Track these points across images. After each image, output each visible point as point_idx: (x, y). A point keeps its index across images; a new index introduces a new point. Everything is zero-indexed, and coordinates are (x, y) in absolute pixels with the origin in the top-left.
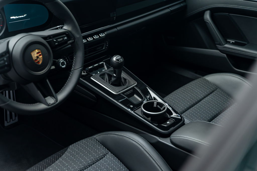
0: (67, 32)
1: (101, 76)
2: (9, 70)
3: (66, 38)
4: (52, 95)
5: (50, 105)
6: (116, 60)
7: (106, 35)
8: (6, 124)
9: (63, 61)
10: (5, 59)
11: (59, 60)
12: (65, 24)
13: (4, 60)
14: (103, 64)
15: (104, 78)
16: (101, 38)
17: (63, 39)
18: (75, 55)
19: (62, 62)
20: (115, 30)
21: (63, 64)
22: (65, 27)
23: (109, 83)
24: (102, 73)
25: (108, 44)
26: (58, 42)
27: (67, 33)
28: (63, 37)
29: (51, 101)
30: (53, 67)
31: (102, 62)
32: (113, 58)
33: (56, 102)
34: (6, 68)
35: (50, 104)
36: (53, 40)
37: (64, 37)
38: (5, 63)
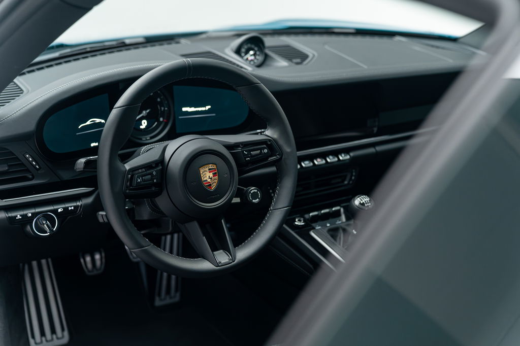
0: (270, 140)
1: (331, 233)
2: (158, 194)
3: (266, 151)
4: (226, 249)
5: (220, 265)
6: (360, 203)
7: (352, 159)
8: (158, 303)
9: (256, 191)
10: (154, 173)
11: (249, 189)
12: (268, 127)
13: (151, 174)
14: (339, 210)
15: (337, 236)
16: (341, 162)
17: (261, 152)
18: (280, 183)
19: (254, 192)
20: (371, 150)
21: (255, 196)
22: (269, 132)
23: (343, 247)
24: (333, 226)
25: (355, 176)
26: (252, 156)
27: (269, 143)
28: (261, 149)
29: (222, 258)
30: (236, 200)
31: (338, 208)
32: (354, 201)
33: (231, 261)
34: (153, 189)
35: (220, 262)
36: (243, 152)
37: (264, 148)
38: (152, 179)
